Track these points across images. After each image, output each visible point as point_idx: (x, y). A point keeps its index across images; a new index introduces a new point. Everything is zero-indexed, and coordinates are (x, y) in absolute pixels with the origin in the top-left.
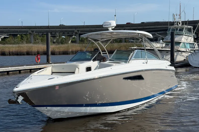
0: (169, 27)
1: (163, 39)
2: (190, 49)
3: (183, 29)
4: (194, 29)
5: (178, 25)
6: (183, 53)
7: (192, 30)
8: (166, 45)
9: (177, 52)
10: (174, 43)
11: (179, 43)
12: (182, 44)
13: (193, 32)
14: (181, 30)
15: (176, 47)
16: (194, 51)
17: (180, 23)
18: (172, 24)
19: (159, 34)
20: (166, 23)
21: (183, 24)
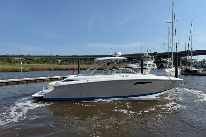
0: (141, 56)
1: (138, 63)
2: (151, 67)
3: (148, 57)
4: (154, 57)
5: (146, 55)
6: (148, 70)
7: (154, 58)
8: (139, 65)
9: (145, 69)
10: (143, 64)
11: (146, 65)
12: (148, 65)
13: (154, 59)
14: (148, 58)
15: (144, 67)
16: (153, 68)
17: (147, 55)
18: (143, 54)
19: (136, 60)
20: (140, 54)
21: (148, 55)
